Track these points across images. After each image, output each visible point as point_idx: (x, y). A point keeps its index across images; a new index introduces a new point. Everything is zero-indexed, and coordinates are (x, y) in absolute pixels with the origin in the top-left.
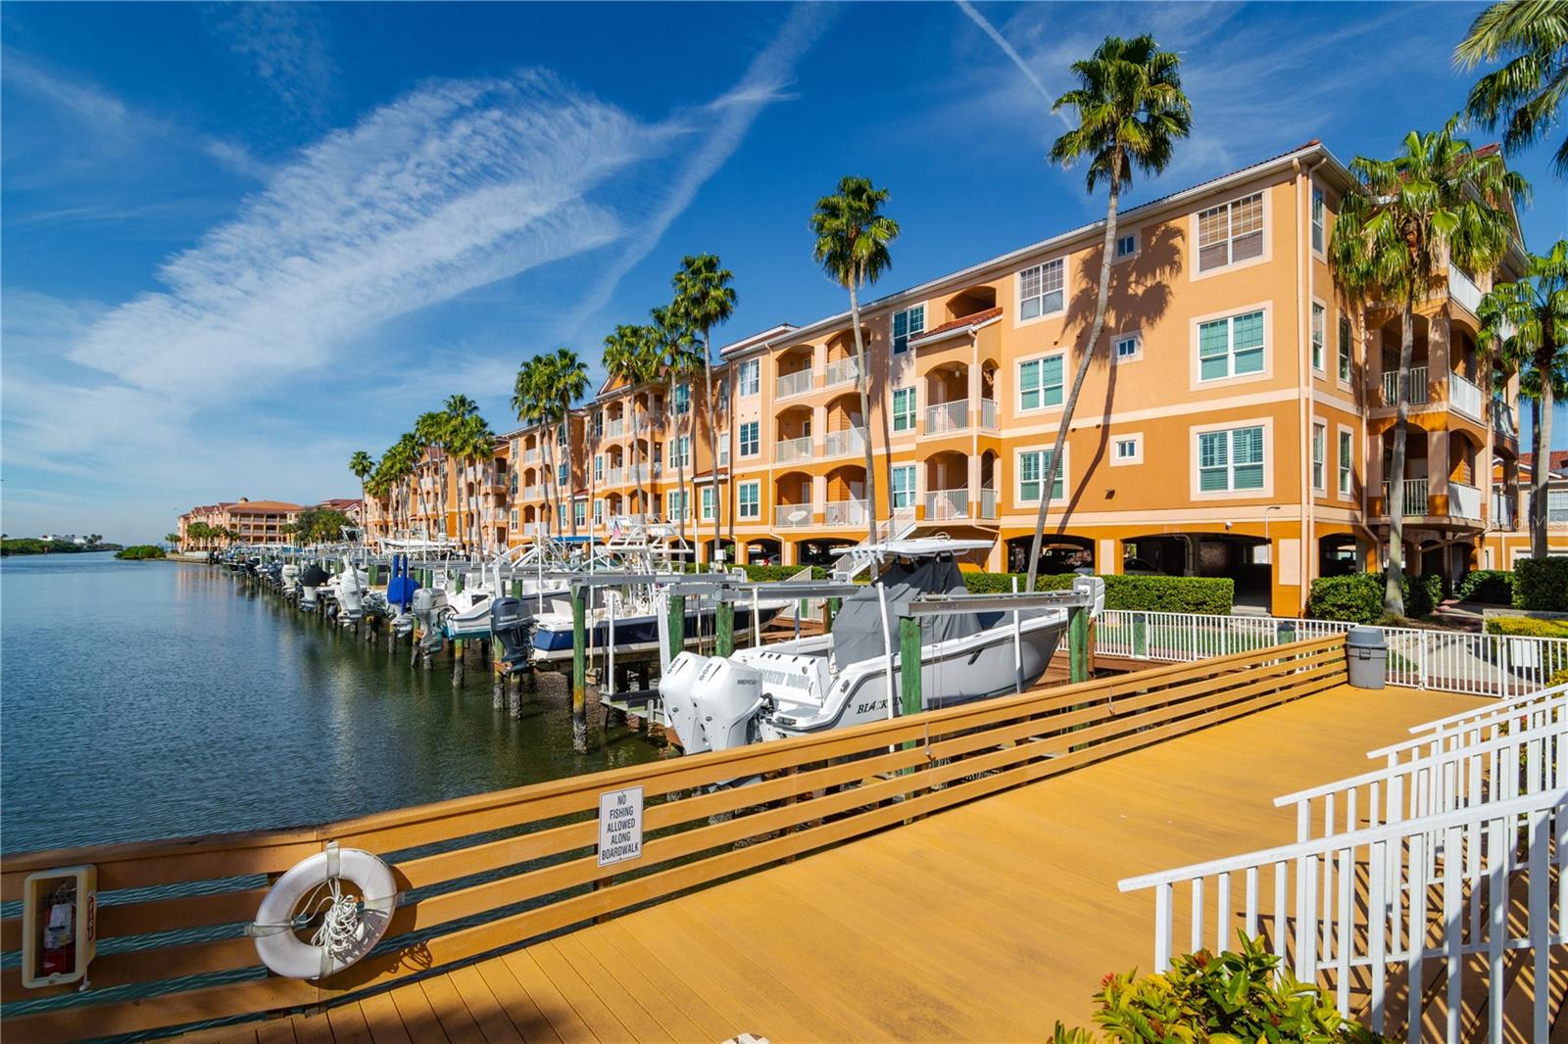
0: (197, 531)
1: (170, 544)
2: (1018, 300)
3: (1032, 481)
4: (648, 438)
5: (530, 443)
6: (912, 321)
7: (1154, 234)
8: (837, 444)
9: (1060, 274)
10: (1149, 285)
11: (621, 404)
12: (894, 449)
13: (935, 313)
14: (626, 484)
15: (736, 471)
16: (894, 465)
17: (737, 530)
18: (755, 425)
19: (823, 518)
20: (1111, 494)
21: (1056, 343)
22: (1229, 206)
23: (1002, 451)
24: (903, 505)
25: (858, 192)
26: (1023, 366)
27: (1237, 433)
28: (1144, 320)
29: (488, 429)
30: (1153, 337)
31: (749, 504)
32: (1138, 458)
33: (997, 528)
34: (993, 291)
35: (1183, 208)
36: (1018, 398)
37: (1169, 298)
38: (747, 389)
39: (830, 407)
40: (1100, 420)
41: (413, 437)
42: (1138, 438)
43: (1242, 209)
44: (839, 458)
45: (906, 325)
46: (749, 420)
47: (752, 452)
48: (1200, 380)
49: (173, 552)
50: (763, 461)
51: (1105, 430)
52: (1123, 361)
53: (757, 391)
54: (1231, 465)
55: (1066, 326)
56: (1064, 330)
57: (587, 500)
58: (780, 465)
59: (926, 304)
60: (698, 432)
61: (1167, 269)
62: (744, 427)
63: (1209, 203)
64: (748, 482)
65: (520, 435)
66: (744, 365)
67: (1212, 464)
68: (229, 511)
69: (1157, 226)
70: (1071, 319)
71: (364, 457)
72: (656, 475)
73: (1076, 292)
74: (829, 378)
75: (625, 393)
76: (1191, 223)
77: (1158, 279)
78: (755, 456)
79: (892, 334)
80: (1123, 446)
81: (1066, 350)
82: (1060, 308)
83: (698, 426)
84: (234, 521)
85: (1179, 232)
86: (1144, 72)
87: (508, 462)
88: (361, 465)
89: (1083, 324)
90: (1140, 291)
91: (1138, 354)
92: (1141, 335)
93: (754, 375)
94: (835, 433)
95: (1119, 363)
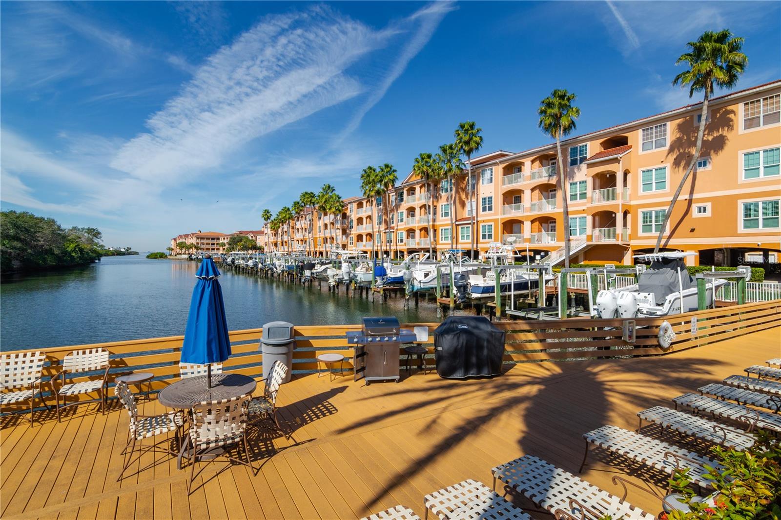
0: (182, 246)
1: (168, 251)
2: (641, 142)
3: (648, 224)
4: (431, 204)
5: (360, 205)
6: (580, 151)
7: (719, 113)
8: (537, 207)
9: (665, 131)
10: (715, 135)
11: (415, 188)
12: (570, 209)
13: (593, 148)
14: (418, 225)
15: (479, 219)
16: (570, 216)
17: (480, 246)
18: (490, 198)
19: (529, 241)
20: (693, 230)
21: (662, 162)
22: (762, 100)
23: (631, 210)
24: (575, 234)
25: (562, 97)
26: (643, 172)
27: (764, 203)
28: (712, 152)
29: (341, 200)
30: (717, 160)
31: (487, 234)
32: (708, 213)
33: (629, 245)
34: (626, 138)
35: (736, 101)
36: (641, 187)
37: (727, 141)
38: (486, 181)
39: (533, 190)
40: (687, 197)
41: (298, 203)
42: (709, 206)
43: (769, 101)
44: (537, 213)
45: (577, 152)
46: (487, 195)
47: (489, 210)
48: (743, 179)
49: (170, 255)
50: (496, 214)
51: (690, 202)
52: (700, 170)
53: (491, 182)
54: (761, 217)
55: (668, 154)
56: (667, 156)
57: (394, 232)
58: (504, 216)
59: (588, 143)
60: (457, 201)
61: (726, 128)
62: (484, 199)
63: (750, 99)
64: (486, 224)
65: (354, 202)
66: (484, 171)
67: (750, 216)
68: (196, 236)
69: (721, 109)
70: (671, 150)
71: (268, 212)
72: (434, 220)
73: (674, 138)
74: (533, 176)
75: (418, 183)
76: (740, 108)
77: (720, 133)
78: (490, 212)
79: (569, 157)
80: (700, 209)
81: (668, 165)
82: (665, 146)
83: (457, 198)
84: (198, 241)
85: (733, 112)
86: (725, 47)
87: (347, 214)
88: (267, 215)
89: (678, 153)
90: (710, 138)
91: (709, 167)
92: (711, 159)
93: (489, 174)
94: (536, 201)
95: (698, 171)
